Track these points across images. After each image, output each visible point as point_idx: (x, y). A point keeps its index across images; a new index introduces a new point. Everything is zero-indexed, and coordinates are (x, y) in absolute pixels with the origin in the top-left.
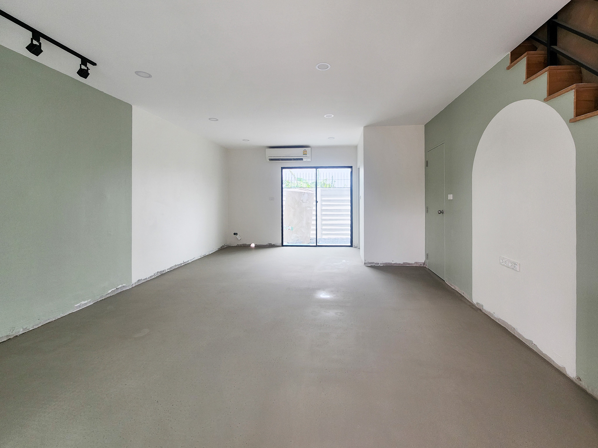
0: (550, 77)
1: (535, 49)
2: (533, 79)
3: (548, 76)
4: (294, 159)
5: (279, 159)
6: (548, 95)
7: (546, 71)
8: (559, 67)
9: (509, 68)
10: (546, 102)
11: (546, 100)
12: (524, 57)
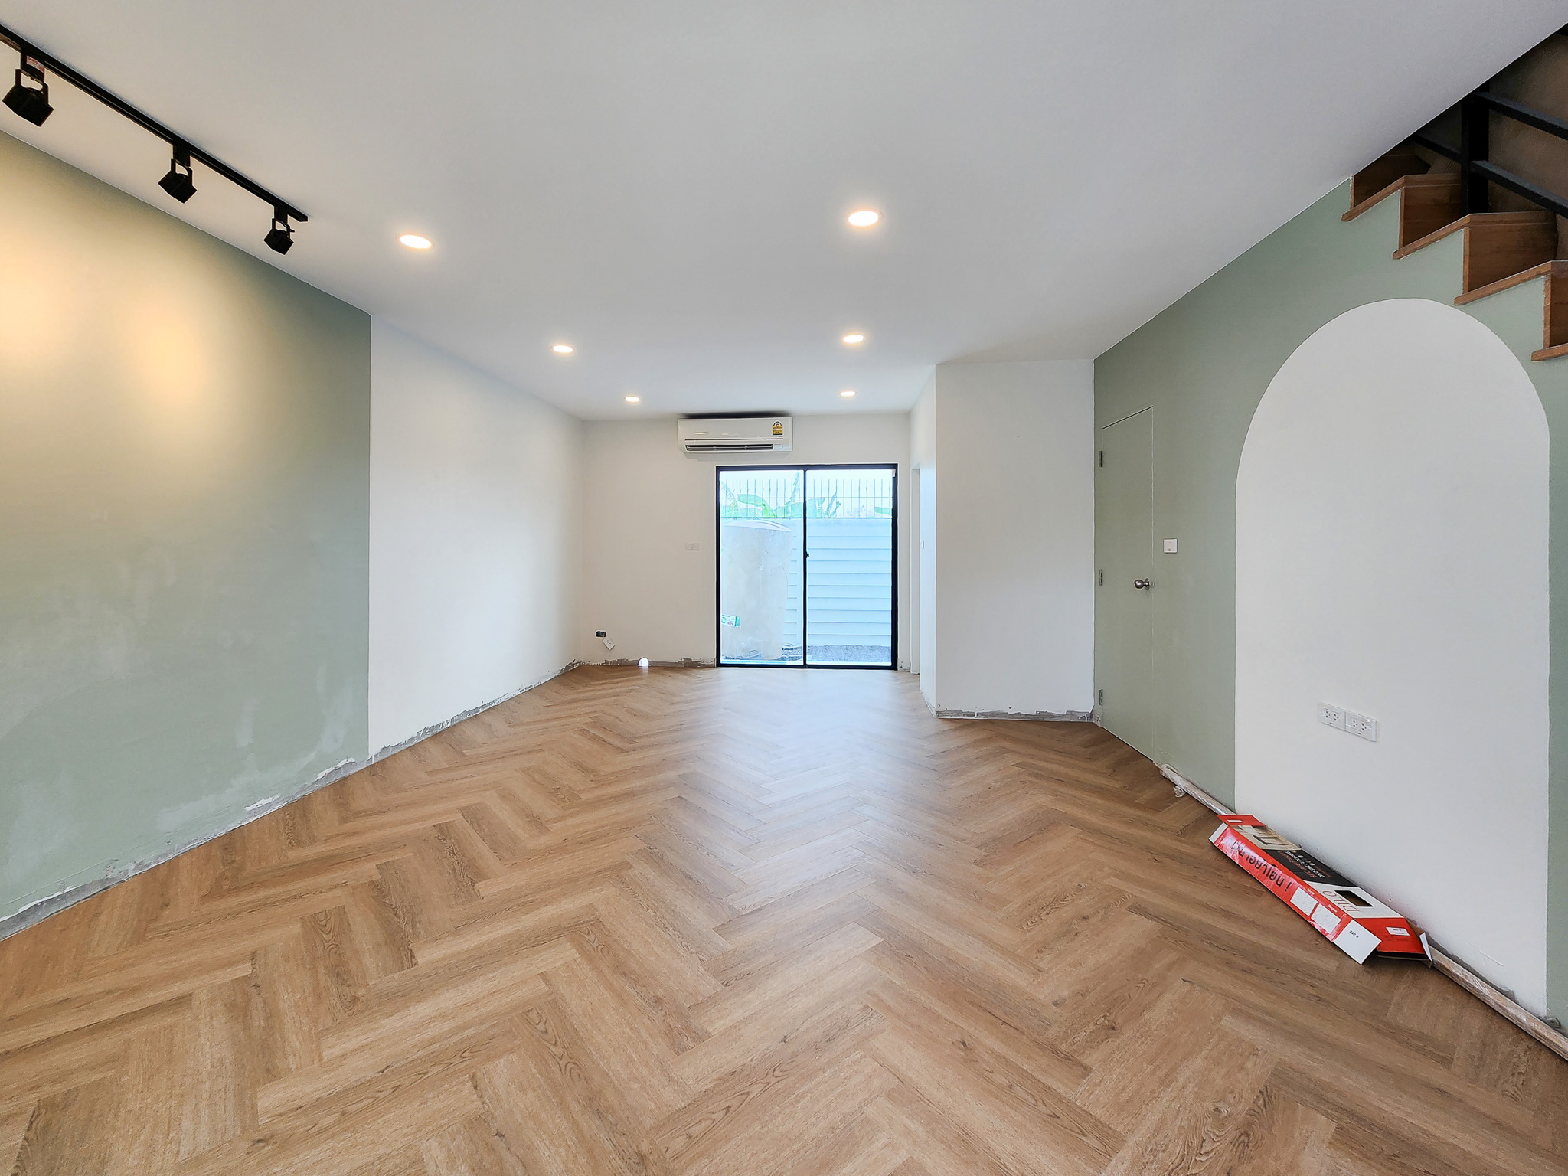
0: (1473, 241)
1: (1424, 168)
2: (1422, 247)
3: (1468, 240)
4: (750, 447)
5: (712, 446)
6: (1467, 289)
7: (1462, 227)
8: (1498, 215)
9: (1348, 217)
10: (1460, 307)
11: (1460, 302)
12: (1394, 190)
